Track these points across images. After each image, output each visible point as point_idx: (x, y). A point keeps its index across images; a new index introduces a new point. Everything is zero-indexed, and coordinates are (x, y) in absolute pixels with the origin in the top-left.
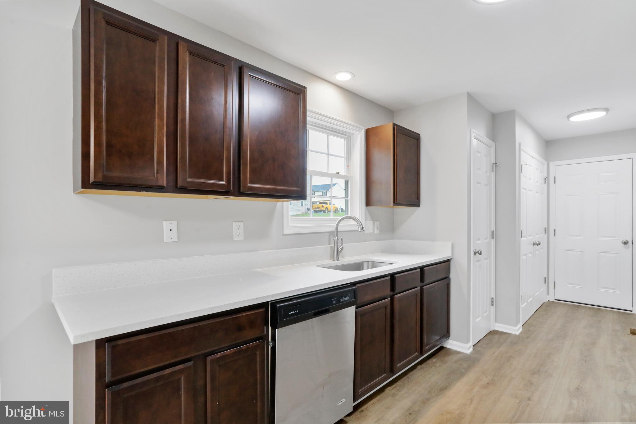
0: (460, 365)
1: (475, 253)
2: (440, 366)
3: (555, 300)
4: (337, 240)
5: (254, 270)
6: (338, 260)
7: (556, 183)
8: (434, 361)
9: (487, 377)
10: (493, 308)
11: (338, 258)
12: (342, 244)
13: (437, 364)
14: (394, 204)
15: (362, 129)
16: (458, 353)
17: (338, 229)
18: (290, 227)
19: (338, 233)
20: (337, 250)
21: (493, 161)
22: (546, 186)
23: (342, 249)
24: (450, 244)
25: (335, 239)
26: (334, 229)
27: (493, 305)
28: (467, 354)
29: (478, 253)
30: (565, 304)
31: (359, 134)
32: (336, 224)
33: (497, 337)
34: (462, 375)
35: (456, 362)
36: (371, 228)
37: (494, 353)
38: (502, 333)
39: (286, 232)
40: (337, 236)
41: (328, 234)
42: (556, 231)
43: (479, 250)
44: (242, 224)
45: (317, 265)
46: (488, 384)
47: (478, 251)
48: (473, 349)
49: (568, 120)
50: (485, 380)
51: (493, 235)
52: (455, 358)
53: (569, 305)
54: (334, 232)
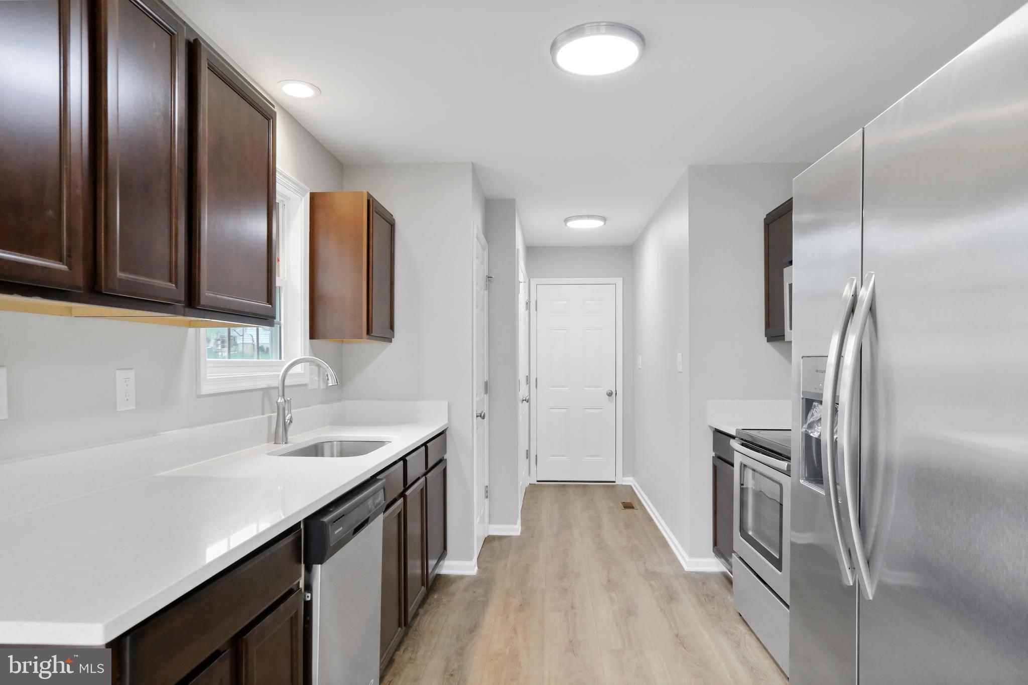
0: (474, 592)
1: (477, 416)
2: (449, 602)
3: (538, 481)
4: (283, 403)
5: (159, 474)
6: (286, 443)
7: (538, 310)
8: (435, 597)
9: (515, 598)
10: (486, 501)
11: (287, 439)
12: (290, 412)
13: (443, 600)
14: (368, 336)
15: (307, 192)
16: (462, 577)
17: (286, 381)
18: (209, 379)
19: (285, 389)
20: (285, 423)
21: (486, 274)
22: (527, 312)
23: (291, 421)
24: (445, 404)
25: (279, 401)
26: (277, 383)
27: (487, 497)
28: (474, 576)
29: (481, 416)
30: (549, 485)
31: (301, 200)
32: (281, 373)
33: (496, 544)
34: (485, 604)
35: (466, 590)
36: (316, 380)
37: (506, 566)
38: (500, 538)
39: (205, 389)
40: (283, 395)
41: (261, 393)
42: (538, 381)
43: (482, 412)
44: (131, 374)
45: (267, 452)
46: (521, 605)
47: (480, 413)
48: (479, 568)
49: (566, 225)
50: (515, 602)
51: (487, 387)
52: (462, 584)
53: (554, 486)
54: (278, 388)
